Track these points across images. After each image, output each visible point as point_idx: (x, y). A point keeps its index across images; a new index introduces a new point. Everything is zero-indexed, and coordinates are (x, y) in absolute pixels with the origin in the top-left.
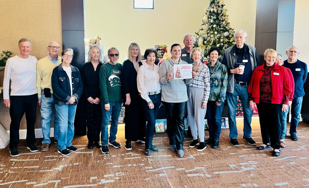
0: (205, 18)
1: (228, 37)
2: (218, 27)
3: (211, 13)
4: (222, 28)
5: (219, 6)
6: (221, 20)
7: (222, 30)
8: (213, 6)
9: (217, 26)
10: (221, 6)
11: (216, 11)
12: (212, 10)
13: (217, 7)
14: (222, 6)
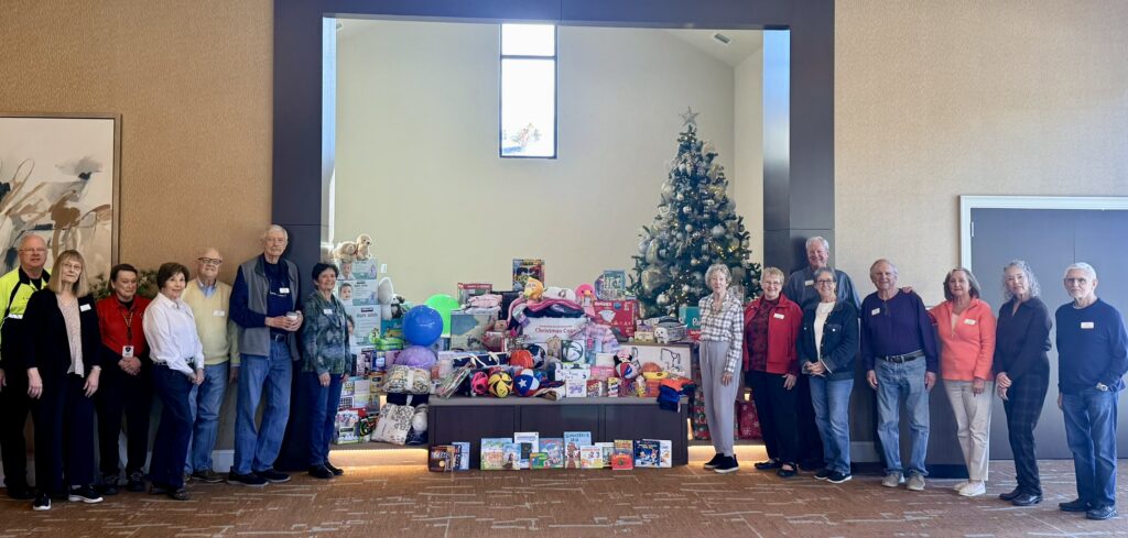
0: (667, 189)
1: (721, 240)
2: (696, 212)
3: (680, 176)
4: (706, 216)
5: (701, 159)
6: (703, 194)
7: (705, 221)
8: (687, 155)
9: (693, 211)
10: (707, 158)
11: (689, 170)
12: (681, 167)
13: (697, 159)
14: (711, 156)
